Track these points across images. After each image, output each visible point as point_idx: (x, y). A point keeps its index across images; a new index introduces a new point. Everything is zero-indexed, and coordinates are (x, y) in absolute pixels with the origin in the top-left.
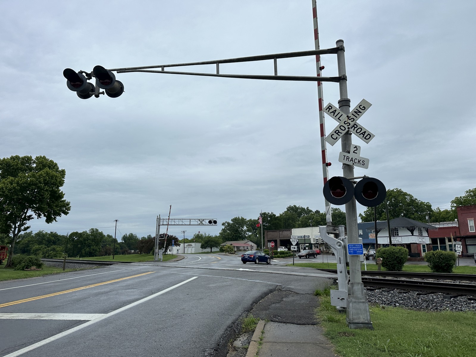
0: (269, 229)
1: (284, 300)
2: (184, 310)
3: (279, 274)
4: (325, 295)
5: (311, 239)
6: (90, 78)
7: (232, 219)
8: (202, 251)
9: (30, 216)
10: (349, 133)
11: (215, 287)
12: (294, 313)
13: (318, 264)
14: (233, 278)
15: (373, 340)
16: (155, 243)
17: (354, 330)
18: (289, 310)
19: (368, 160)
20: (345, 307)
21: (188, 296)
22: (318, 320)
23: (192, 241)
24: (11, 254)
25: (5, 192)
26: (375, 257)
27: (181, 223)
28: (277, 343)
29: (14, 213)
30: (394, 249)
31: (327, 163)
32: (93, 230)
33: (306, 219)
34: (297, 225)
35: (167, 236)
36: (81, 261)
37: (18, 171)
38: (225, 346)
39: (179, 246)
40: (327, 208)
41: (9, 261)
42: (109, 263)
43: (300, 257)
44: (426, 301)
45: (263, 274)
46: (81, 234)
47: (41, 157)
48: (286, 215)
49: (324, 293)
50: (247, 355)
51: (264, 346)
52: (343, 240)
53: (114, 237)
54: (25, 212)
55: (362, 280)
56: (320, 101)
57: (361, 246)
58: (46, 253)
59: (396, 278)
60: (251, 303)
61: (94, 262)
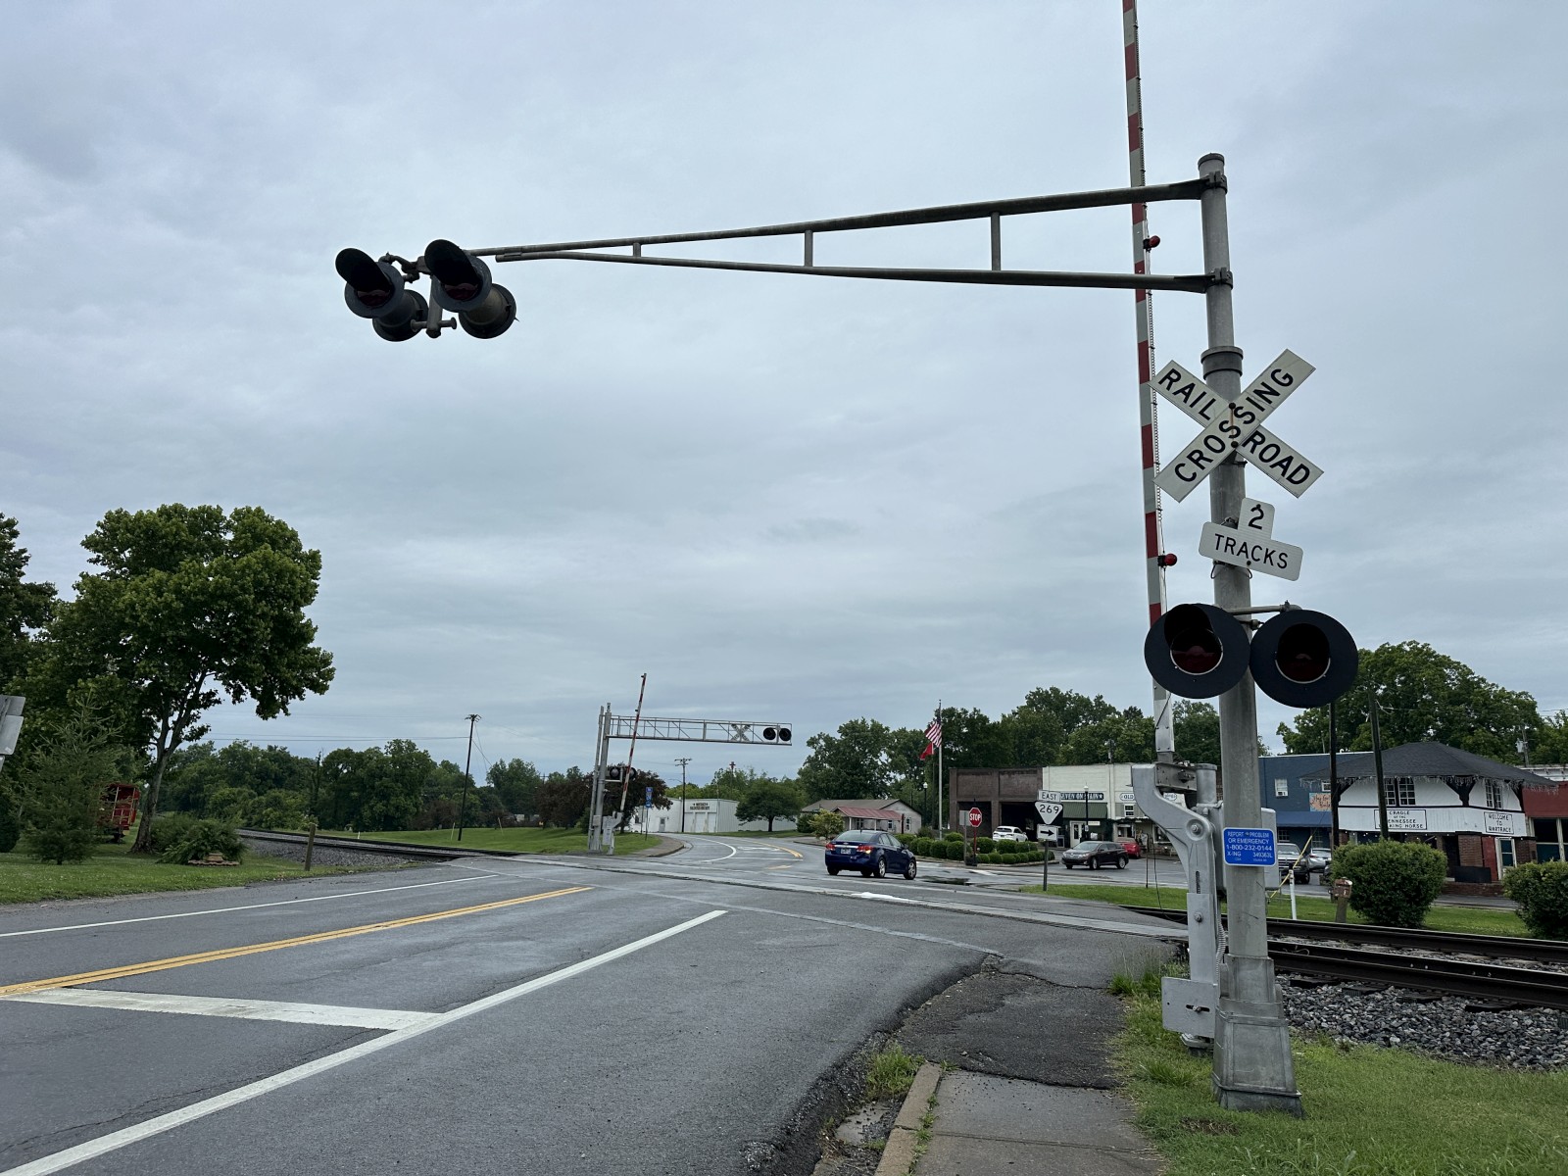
0: (966, 766)
1: (1007, 1002)
2: (681, 1015)
3: (992, 916)
4: (1146, 995)
5: (1108, 806)
6: (413, 278)
7: (841, 727)
8: (741, 828)
9: (212, 694)
10: (1238, 459)
11: (782, 947)
12: (1039, 1047)
13: (1129, 889)
14: (840, 923)
15: (1299, 1150)
16: (593, 795)
17: (1239, 1115)
18: (1023, 1037)
19: (1299, 552)
20: (1212, 1036)
21: (694, 971)
22: (1118, 1074)
23: (709, 793)
24: (149, 810)
25: (139, 616)
26: (1329, 875)
27: (674, 734)
28: (977, 1140)
29: (165, 684)
30: (1394, 852)
31: (1164, 557)
32: (399, 746)
33: (1093, 735)
34: (1060, 755)
35: (632, 772)
36: (359, 844)
37: (181, 554)
38: (810, 1136)
39: (668, 808)
40: (1159, 707)
41: (144, 834)
42: (448, 852)
43: (1070, 863)
44: (1498, 1034)
45: (940, 913)
46: (360, 755)
47: (249, 510)
48: (1023, 719)
49: (1144, 986)
50: (878, 1169)
51: (934, 1145)
52: (1209, 816)
53: (463, 770)
54: (197, 680)
55: (1269, 948)
56: (1144, 350)
57: (1267, 835)
58: (253, 812)
59: (1398, 949)
60: (896, 1007)
61: (400, 848)
